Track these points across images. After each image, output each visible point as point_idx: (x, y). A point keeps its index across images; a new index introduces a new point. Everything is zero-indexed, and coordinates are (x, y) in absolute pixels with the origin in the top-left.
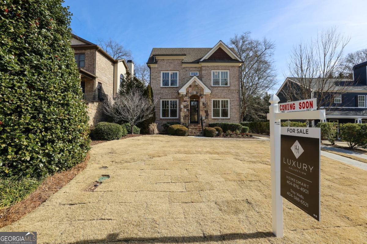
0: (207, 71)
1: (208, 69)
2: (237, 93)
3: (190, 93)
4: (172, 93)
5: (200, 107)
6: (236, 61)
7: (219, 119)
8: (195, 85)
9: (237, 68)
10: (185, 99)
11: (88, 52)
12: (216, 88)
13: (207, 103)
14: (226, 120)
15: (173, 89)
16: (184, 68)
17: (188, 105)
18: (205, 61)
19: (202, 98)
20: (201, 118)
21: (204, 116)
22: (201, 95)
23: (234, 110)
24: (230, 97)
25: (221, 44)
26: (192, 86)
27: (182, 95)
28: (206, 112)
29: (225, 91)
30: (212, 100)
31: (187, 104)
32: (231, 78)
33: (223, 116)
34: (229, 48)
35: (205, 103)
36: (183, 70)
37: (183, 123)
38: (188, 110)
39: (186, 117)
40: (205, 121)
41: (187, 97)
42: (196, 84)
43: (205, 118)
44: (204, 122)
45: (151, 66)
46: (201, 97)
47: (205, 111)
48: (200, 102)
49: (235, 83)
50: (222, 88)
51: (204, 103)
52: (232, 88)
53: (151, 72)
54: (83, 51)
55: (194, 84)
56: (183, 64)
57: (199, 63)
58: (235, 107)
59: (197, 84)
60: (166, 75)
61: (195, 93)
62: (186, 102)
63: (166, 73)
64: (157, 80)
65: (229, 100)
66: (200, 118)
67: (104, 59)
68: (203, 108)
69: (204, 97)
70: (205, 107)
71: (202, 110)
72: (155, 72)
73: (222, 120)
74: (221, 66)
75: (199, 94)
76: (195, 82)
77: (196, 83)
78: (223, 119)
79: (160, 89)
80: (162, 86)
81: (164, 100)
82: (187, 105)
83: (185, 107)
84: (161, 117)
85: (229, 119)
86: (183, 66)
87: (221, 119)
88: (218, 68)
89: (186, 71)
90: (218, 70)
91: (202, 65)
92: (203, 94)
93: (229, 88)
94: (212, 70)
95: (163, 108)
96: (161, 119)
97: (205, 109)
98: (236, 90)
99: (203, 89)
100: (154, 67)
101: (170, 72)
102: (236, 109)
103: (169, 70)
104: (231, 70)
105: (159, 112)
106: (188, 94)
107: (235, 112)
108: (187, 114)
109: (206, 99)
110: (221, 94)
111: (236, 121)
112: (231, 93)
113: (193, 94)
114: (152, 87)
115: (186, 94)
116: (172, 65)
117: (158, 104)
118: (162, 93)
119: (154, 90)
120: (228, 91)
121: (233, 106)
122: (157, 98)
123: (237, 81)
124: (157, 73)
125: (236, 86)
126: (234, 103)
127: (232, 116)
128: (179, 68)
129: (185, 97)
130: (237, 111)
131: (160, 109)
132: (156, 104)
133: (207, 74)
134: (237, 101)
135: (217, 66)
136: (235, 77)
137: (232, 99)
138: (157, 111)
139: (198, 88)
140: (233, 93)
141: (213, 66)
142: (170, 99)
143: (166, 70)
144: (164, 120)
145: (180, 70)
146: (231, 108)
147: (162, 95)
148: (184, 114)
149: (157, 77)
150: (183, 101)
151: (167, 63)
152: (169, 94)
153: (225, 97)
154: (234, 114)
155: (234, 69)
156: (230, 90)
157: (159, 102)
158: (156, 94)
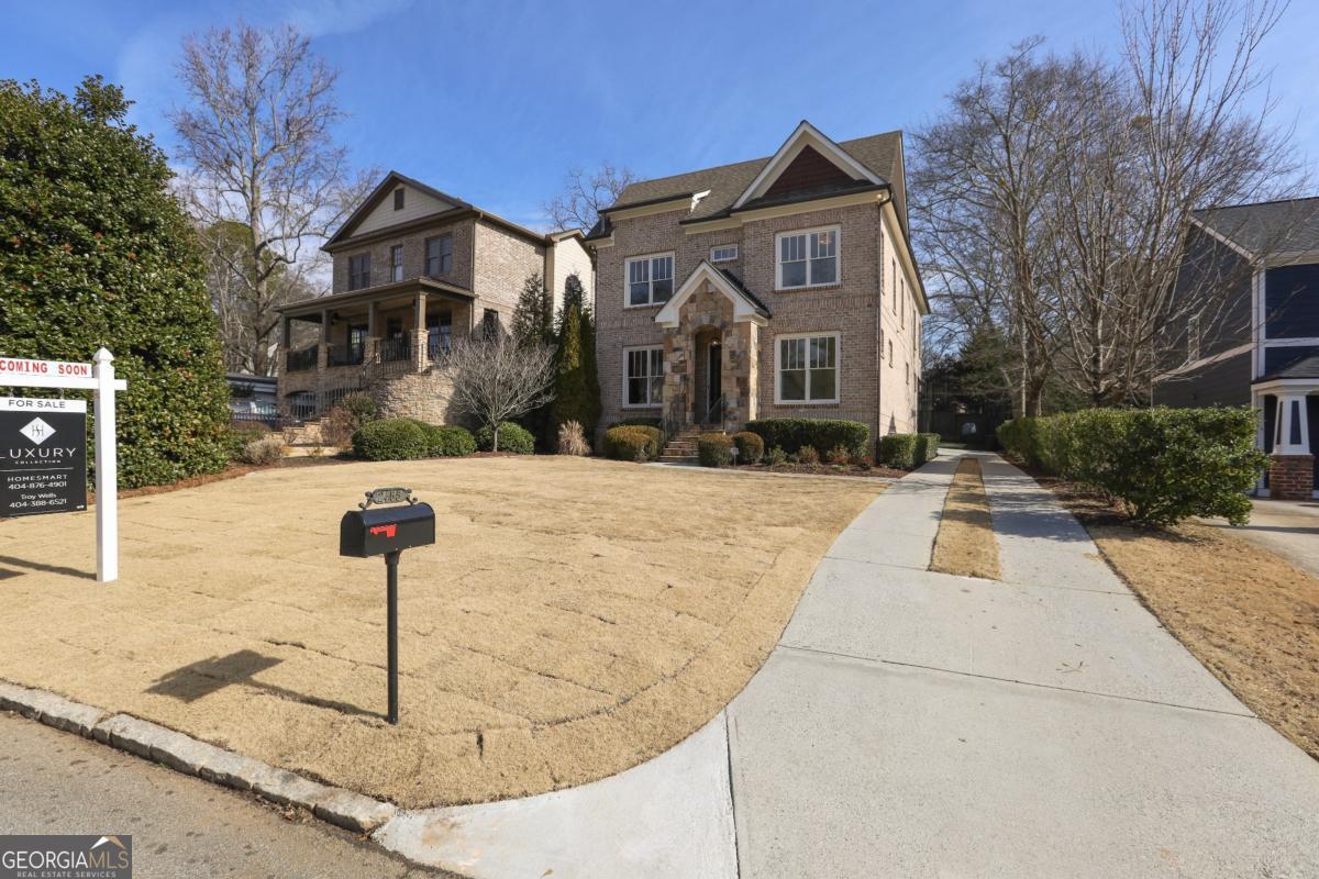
0: (759, 239)
1: (763, 231)
2: (867, 309)
3: (690, 322)
5: (723, 367)
6: (866, 186)
7: (799, 407)
8: (707, 293)
9: (868, 212)
10: (676, 345)
11: (457, 228)
12: (792, 296)
13: (745, 352)
14: (827, 410)
16: (691, 238)
17: (685, 361)
18: (752, 205)
19: (727, 335)
20: (726, 404)
21: (735, 396)
22: (724, 325)
23: (855, 373)
24: (841, 322)
25: (805, 132)
26: (699, 299)
27: (668, 329)
28: (742, 382)
29: (823, 303)
30: (779, 339)
31: (682, 359)
32: (847, 253)
33: (815, 395)
34: (837, 145)
35: (738, 352)
36: (689, 245)
37: (670, 422)
38: (685, 378)
39: (678, 403)
40: (737, 413)
41: (683, 337)
42: (711, 290)
43: (738, 403)
44: (735, 419)
45: (595, 247)
46: (724, 333)
47: (738, 379)
48: (723, 351)
49: (862, 269)
50: (816, 295)
51: (734, 352)
53: (599, 266)
54: (448, 229)
55: (704, 291)
56: (684, 226)
57: (732, 215)
58: (859, 359)
59: (714, 291)
60: (638, 271)
61: (706, 321)
62: (678, 353)
63: (639, 263)
64: (615, 289)
66: (722, 403)
67: (506, 242)
68: (732, 369)
69: (735, 331)
70: (739, 367)
71: (726, 378)
72: (610, 262)
73: (811, 409)
74: (808, 214)
75: (717, 324)
76: (707, 282)
77: (709, 286)
78: (817, 407)
79: (621, 315)
80: (627, 304)
81: (635, 349)
82: (681, 362)
83: (675, 369)
85: (836, 406)
86: (686, 233)
87: (808, 406)
88: (798, 222)
89: (698, 246)
90: (799, 228)
91: (743, 221)
92: (731, 323)
93: (836, 292)
94: (777, 232)
95: (631, 374)
96: (623, 410)
97: (739, 371)
98: (864, 296)
99: (731, 306)
100: (605, 248)
101: (651, 258)
102: (863, 368)
103: (647, 251)
104: (846, 223)
105: (618, 390)
106: (686, 325)
107: (859, 380)
108: (681, 392)
109: (741, 340)
110: (806, 315)
111: (863, 412)
112: (845, 310)
113: (698, 323)
114: (602, 311)
115: (677, 325)
116: (655, 236)
117: (617, 362)
118: (627, 329)
119: (605, 321)
120: (833, 302)
121: (850, 357)
122: (613, 345)
123: (868, 260)
124: (613, 265)
125: (863, 281)
126: (856, 345)
127: (845, 395)
128: (676, 240)
129: (676, 338)
130: (867, 375)
131: (622, 379)
132: (611, 364)
133: (761, 250)
134: (867, 338)
135: (796, 215)
136: (861, 246)
137: (848, 330)
138: (612, 385)
139: (716, 303)
140: (851, 309)
141: (783, 218)
142: (648, 344)
143: (639, 252)
144: (632, 412)
145: (678, 247)
146: (845, 366)
147: (626, 334)
148: (671, 391)
149: (615, 279)
150: (671, 351)
151: (642, 231)
152: (646, 330)
153: (822, 325)
154: (855, 386)
155: (859, 218)
156: (840, 297)
157: (617, 358)
158: (612, 333)
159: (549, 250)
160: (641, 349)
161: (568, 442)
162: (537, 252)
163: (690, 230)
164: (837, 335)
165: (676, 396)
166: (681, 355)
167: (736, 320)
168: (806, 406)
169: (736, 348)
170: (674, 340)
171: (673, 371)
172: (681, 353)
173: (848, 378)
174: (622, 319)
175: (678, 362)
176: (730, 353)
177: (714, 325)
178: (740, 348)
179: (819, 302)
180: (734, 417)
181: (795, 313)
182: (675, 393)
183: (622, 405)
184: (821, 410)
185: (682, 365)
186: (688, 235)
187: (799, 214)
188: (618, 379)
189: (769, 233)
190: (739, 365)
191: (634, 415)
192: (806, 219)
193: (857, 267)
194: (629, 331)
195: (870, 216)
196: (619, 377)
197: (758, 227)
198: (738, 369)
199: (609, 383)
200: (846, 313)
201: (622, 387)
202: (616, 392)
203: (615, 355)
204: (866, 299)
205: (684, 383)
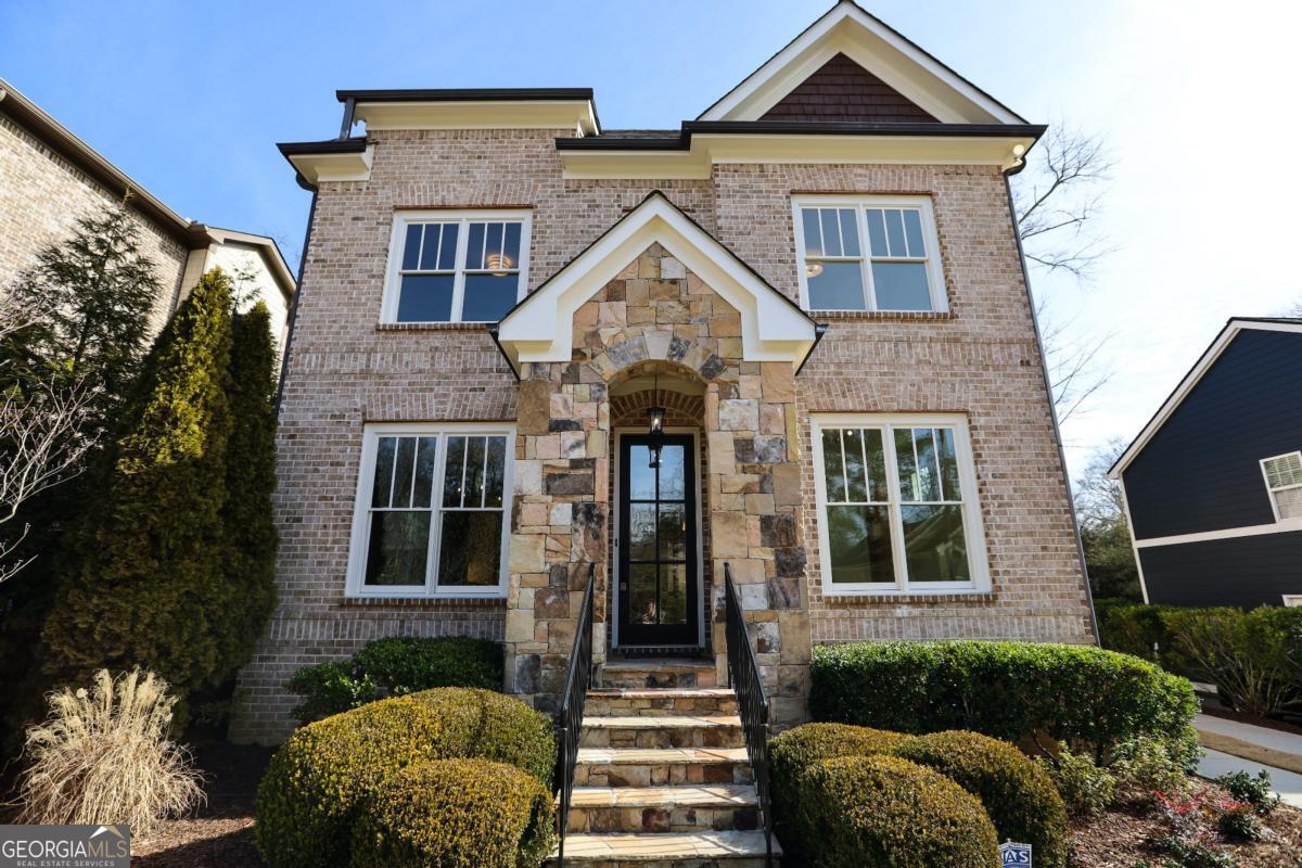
0: (754, 201)
1: (764, 186)
2: (1021, 370)
3: (609, 350)
4: (465, 371)
5: (714, 482)
8: (661, 281)
9: (987, 182)
10: (559, 412)
12: (843, 329)
13: (783, 443)
14: (964, 610)
15: (474, 345)
16: (575, 188)
17: (590, 463)
19: (724, 395)
20: (731, 600)
21: (759, 574)
22: (713, 368)
23: (1019, 516)
24: (967, 396)
25: (847, 19)
26: (635, 291)
27: (535, 365)
28: (780, 531)
29: (919, 349)
30: (819, 425)
31: (579, 454)
32: (952, 253)
33: (921, 569)
35: (761, 442)
36: (570, 201)
37: (536, 658)
38: (587, 514)
39: (563, 593)
40: (771, 630)
41: (584, 389)
42: (670, 271)
43: (771, 595)
45: (319, 180)
46: (713, 387)
47: (766, 522)
48: (712, 437)
49: (993, 287)
50: (893, 329)
51: (751, 441)
52: (970, 324)
53: (317, 219)
55: (652, 274)
56: (563, 153)
57: (693, 139)
58: (1024, 483)
59: (678, 274)
60: (427, 245)
61: (657, 350)
62: (569, 437)
63: (433, 229)
64: (356, 276)
65: (958, 428)
66: (718, 594)
68: (746, 490)
69: (748, 384)
70: (765, 483)
71: (729, 517)
72: (350, 214)
73: (927, 610)
74: (861, 166)
75: (694, 361)
76: (658, 252)
77: (665, 262)
78: (934, 602)
79: (370, 340)
80: (389, 317)
81: (398, 432)
82: (576, 464)
83: (553, 482)
84: (356, 586)
85: (988, 600)
86: (566, 176)
87: (915, 601)
88: (840, 181)
89: (593, 206)
90: (843, 193)
91: (714, 162)
92: (737, 362)
93: (949, 328)
94: (793, 192)
95: (379, 499)
96: (349, 604)
97: (770, 498)
98: (1010, 342)
99: (730, 321)
100: (343, 182)
101: (464, 221)
102: (1036, 504)
103: (462, 202)
104: (944, 194)
105: (335, 542)
106: (593, 357)
107: (1031, 534)
108: (575, 559)
109: (767, 409)
110: (885, 374)
111: (1058, 614)
112: (973, 369)
113: (636, 355)
114: (309, 328)
115: (568, 357)
116: (482, 173)
117: (338, 464)
118: (381, 376)
119: (317, 351)
120: (943, 350)
121: (1003, 476)
122: (333, 416)
123: (1003, 271)
124: (360, 223)
125: (1003, 311)
126: (1011, 448)
127: (1006, 572)
128: (536, 187)
129: (559, 390)
130: (1047, 519)
131: (351, 513)
132: (321, 468)
133: (760, 223)
134: (1033, 435)
135: (836, 166)
136: (982, 243)
137: (987, 414)
138: (317, 527)
139: (688, 307)
140: (986, 368)
141: (806, 166)
142: (442, 421)
143: (437, 201)
144: (376, 613)
145: (540, 202)
146: (994, 497)
147: (378, 390)
148: (540, 553)
149: (360, 255)
150: (545, 427)
151: (447, 158)
152: (439, 384)
153: (926, 397)
154: (1027, 549)
155: (969, 189)
156: (957, 341)
157: (344, 451)
158: (335, 384)
159: (196, 255)
160: (416, 431)
162: (163, 248)
164: (956, 425)
165: (557, 571)
166: (577, 445)
167: (748, 357)
169: (752, 429)
170: (556, 399)
171: (548, 490)
172: (580, 435)
173: (1007, 527)
174: (370, 352)
175: (566, 464)
176: (736, 442)
177: (685, 362)
178: (767, 431)
179: (910, 347)
180: (761, 642)
181: (857, 365)
182: (554, 560)
183: (344, 586)
184: (952, 610)
185: (582, 472)
186: (567, 181)
187: (842, 166)
188: (337, 513)
189: (776, 192)
190: (764, 478)
191: (381, 618)
192: (860, 175)
193: (982, 282)
194: (386, 384)
195: (993, 189)
196: (343, 506)
197: (749, 175)
198: (762, 491)
199: (310, 520)
200: (975, 375)
201: (349, 534)
202: (327, 549)
203: (337, 443)
204: (1015, 349)
205: (588, 529)
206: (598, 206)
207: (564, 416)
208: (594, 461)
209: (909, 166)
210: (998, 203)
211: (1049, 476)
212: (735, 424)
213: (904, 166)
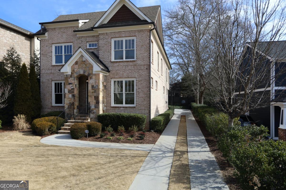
0: (105, 40)
1: (107, 37)
2: (146, 70)
3: (76, 73)
5: (89, 91)
6: (145, 22)
7: (121, 107)
8: (83, 61)
9: (146, 32)
12: (118, 64)
13: (98, 86)
14: (131, 109)
16: (79, 38)
17: (73, 89)
18: (102, 26)
19: (90, 79)
20: (90, 107)
21: (94, 104)
22: (89, 74)
23: (141, 95)
24: (136, 75)
26: (79, 63)
27: (67, 75)
28: (97, 98)
29: (130, 67)
30: (113, 80)
31: (72, 88)
32: (138, 48)
35: (95, 86)
36: (78, 41)
38: (74, 96)
39: (71, 106)
40: (95, 111)
41: (73, 78)
43: (95, 106)
44: (94, 113)
45: (40, 39)
46: (89, 78)
47: (95, 97)
48: (89, 85)
49: (144, 55)
50: (126, 63)
51: (93, 86)
52: (139, 62)
53: (41, 46)
55: (81, 60)
56: (75, 33)
57: (94, 29)
58: (143, 89)
59: (85, 60)
60: (58, 49)
61: (82, 73)
62: (71, 85)
63: (59, 47)
64: (48, 57)
68: (93, 92)
69: (94, 77)
70: (95, 92)
71: (90, 96)
72: (46, 45)
73: (125, 108)
74: (124, 31)
75: (86, 74)
76: (82, 56)
77: (83, 58)
79: (51, 68)
80: (54, 63)
81: (57, 82)
82: (72, 89)
83: (70, 92)
85: (134, 107)
88: (120, 35)
89: (82, 42)
90: (120, 37)
91: (99, 33)
92: (92, 74)
93: (134, 63)
94: (112, 38)
95: (56, 92)
96: (52, 107)
97: (95, 94)
98: (145, 65)
99: (92, 67)
100: (44, 39)
101: (63, 45)
102: (144, 93)
103: (62, 42)
104: (138, 36)
105: (50, 98)
106: (74, 73)
107: (143, 98)
108: (72, 101)
109: (96, 81)
110: (123, 72)
111: (144, 110)
112: (138, 70)
113: (79, 73)
114: (43, 66)
115: (70, 74)
116: (65, 36)
117: (49, 87)
118: (53, 73)
119: (44, 70)
120: (133, 67)
121: (140, 88)
122: (48, 80)
123: (146, 51)
124: (47, 47)
125: (145, 59)
126: (142, 84)
127: (138, 103)
128: (73, 38)
129: (70, 79)
130: (146, 95)
131: (52, 94)
132: (47, 88)
133: (106, 45)
134: (146, 81)
135: (119, 32)
136: (143, 46)
137: (139, 78)
138: (48, 96)
139: (86, 65)
140: (140, 70)
141: (114, 32)
142: (62, 80)
143: (58, 42)
144: (56, 108)
145: (74, 41)
146: (138, 92)
147: (53, 76)
148: (68, 101)
149: (48, 53)
150: (68, 84)
151: (59, 33)
152: (61, 74)
153: (129, 75)
154: (142, 100)
155: (143, 35)
156: (136, 65)
157: (50, 85)
158: (47, 75)
159: (32, 39)
160: (60, 82)
161: (18, 124)
163: (79, 34)
164: (135, 80)
165: (70, 103)
166: (72, 86)
167: (94, 73)
168: (123, 107)
169: (94, 84)
171: (69, 93)
172: (72, 85)
173: (139, 97)
174: (51, 69)
175: (71, 89)
176: (92, 86)
177: (85, 74)
178: (96, 84)
179: (128, 67)
180: (94, 112)
181: (119, 70)
182: (70, 102)
183: (52, 104)
184: (129, 109)
185: (73, 90)
186: (78, 37)
187: (120, 32)
188: (50, 94)
189: (109, 38)
190: (95, 91)
191: (57, 109)
192: (123, 34)
193: (142, 54)
194: (54, 75)
195: (147, 34)
196: (50, 93)
197: (105, 35)
198: (95, 93)
199: (46, 95)
200: (138, 71)
201: (52, 97)
202: (49, 99)
203: (49, 84)
204: (145, 66)
205: (73, 98)
206: (83, 42)
207: (70, 82)
208: (74, 88)
209: (133, 31)
210: (148, 37)
211: (147, 88)
212: (92, 83)
213: (131, 31)
